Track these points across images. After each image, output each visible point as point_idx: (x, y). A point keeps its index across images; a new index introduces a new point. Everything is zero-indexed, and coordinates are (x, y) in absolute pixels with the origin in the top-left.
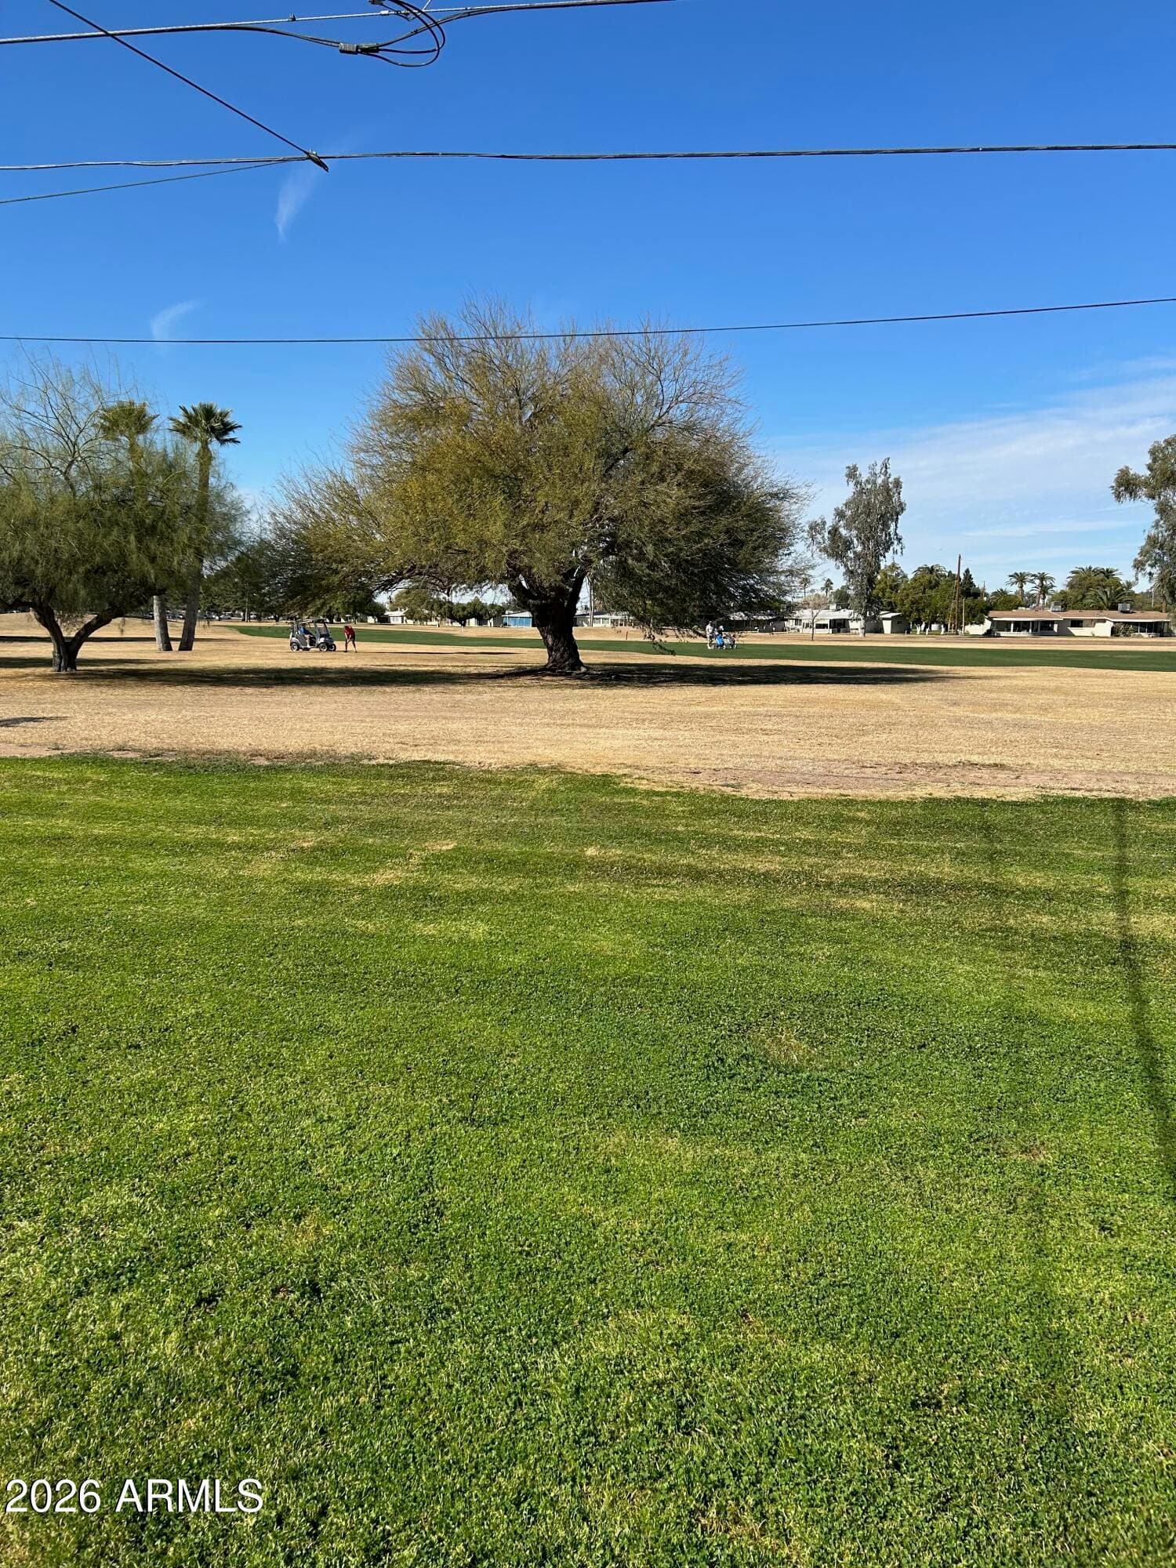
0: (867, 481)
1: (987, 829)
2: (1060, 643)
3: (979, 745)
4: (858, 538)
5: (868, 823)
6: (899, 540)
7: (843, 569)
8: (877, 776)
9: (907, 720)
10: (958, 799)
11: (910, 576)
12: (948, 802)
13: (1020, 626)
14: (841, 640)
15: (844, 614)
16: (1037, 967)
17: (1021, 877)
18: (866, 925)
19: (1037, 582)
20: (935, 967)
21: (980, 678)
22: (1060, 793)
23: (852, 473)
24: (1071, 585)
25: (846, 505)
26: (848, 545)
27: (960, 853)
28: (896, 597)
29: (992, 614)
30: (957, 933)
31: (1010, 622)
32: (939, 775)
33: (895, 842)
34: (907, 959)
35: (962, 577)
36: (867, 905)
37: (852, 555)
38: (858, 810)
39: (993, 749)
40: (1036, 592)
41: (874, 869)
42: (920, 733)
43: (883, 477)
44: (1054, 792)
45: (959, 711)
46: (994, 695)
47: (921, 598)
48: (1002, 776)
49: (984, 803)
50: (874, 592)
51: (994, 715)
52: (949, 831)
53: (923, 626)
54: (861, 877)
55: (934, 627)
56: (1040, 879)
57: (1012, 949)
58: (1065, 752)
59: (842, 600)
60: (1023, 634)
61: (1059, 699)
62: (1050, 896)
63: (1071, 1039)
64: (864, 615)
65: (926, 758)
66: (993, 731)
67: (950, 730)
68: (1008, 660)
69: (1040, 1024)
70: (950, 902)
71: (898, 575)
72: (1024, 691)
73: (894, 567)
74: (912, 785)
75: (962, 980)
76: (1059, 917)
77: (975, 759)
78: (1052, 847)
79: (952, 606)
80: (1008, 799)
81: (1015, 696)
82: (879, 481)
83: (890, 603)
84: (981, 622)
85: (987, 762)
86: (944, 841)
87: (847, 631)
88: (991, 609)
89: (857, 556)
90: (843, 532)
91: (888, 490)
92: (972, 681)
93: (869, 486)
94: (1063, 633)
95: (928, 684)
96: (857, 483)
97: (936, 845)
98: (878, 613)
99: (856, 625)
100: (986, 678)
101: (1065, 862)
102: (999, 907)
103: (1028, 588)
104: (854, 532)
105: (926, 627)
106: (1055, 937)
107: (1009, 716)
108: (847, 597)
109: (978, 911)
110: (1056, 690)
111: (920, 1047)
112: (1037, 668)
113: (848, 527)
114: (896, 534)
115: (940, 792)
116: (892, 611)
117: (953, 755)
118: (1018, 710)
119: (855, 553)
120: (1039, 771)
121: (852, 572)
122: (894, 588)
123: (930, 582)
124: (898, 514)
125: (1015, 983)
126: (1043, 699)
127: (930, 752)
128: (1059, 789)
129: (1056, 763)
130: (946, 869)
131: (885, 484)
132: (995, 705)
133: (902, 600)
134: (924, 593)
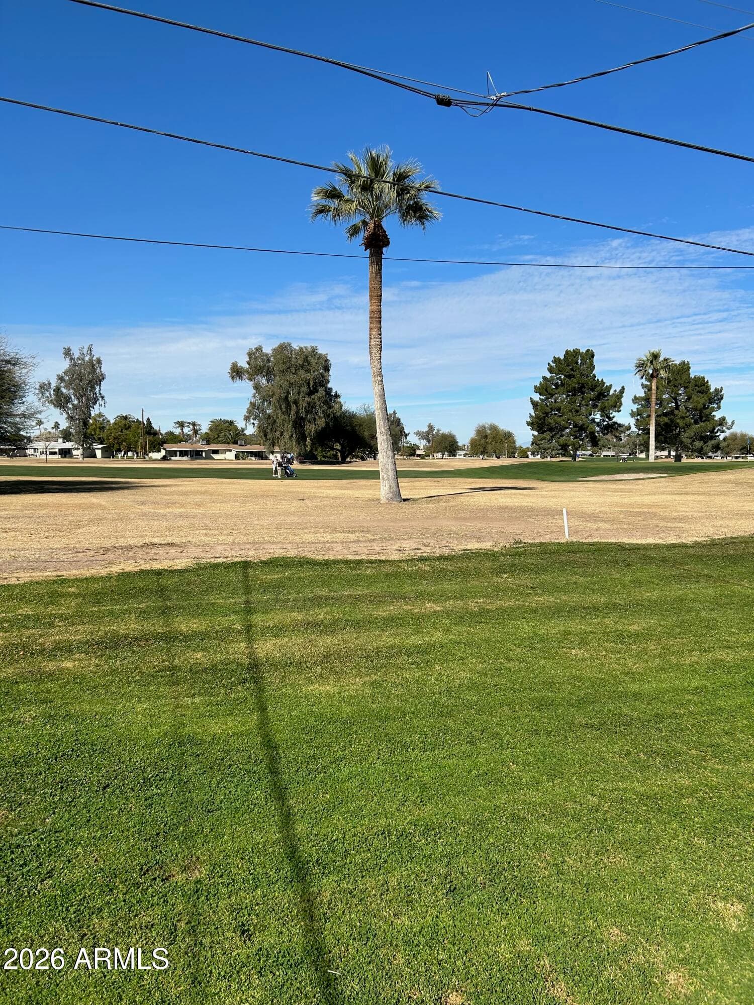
0: (79, 358)
1: (162, 591)
2: (206, 464)
3: (157, 532)
4: (75, 395)
5: (77, 596)
6: (103, 398)
7: (65, 415)
8: (85, 559)
9: (110, 516)
10: (142, 571)
11: (112, 421)
12: (134, 574)
13: (183, 454)
14: (67, 462)
15: (68, 445)
16: (194, 695)
17: (184, 625)
18: (68, 683)
19: (191, 427)
20: (120, 711)
21: (159, 486)
22: (208, 560)
23: (68, 353)
24: (211, 429)
25: (64, 373)
26: (68, 399)
27: (143, 612)
28: (104, 435)
29: (165, 446)
30: (137, 678)
31: (177, 451)
32: (131, 554)
33: (96, 609)
34: (99, 708)
35: (145, 423)
36: (70, 665)
37: (71, 406)
38: (70, 587)
39: (167, 533)
40: (191, 433)
41: (78, 633)
42: (119, 525)
43: (89, 356)
44: (204, 561)
45: (145, 509)
46: (168, 497)
47: (120, 435)
48: (172, 551)
49: (159, 573)
50: (89, 431)
51: (167, 510)
52: (135, 596)
53: (123, 453)
54: (68, 641)
55: (130, 454)
56: (197, 625)
57: (177, 683)
58: (212, 532)
59: (67, 435)
60: (185, 458)
61: (207, 498)
62: (203, 636)
63: (217, 752)
64: (82, 446)
65: (122, 542)
66: (167, 520)
67: (139, 522)
68: (176, 474)
69: (196, 744)
70: (134, 652)
71: (104, 420)
72: (185, 494)
73: (100, 415)
74: (110, 563)
75: (140, 716)
76: (209, 652)
77: (155, 540)
78: (204, 599)
79: (140, 441)
80: (176, 568)
81: (181, 497)
82: (87, 359)
83: (100, 439)
84: (159, 451)
85: (163, 542)
86: (133, 604)
87: (72, 456)
88: (165, 442)
89: (75, 407)
90: (64, 391)
91: (93, 365)
92: (154, 489)
93: (80, 362)
94: (208, 457)
95: (126, 491)
96: (72, 359)
97: (126, 607)
98: (91, 444)
99: (77, 453)
100: (163, 486)
101: (213, 609)
102: (169, 650)
103: (186, 430)
104: (72, 391)
105: (124, 454)
106: (206, 669)
107: (177, 511)
108: (70, 433)
109: (153, 656)
110: (205, 493)
111: (104, 788)
112: (194, 479)
113: (67, 387)
114: (100, 394)
115: (130, 567)
116: (101, 443)
117: (141, 539)
118: (182, 506)
119: (73, 405)
120: (196, 546)
121: (72, 417)
122: (102, 428)
123: (125, 425)
124: (100, 381)
125: (179, 711)
126: (198, 499)
127: (125, 538)
128: (208, 558)
129: (206, 540)
130: (132, 625)
131: (91, 361)
132: (168, 503)
133: (108, 436)
134: (122, 432)
